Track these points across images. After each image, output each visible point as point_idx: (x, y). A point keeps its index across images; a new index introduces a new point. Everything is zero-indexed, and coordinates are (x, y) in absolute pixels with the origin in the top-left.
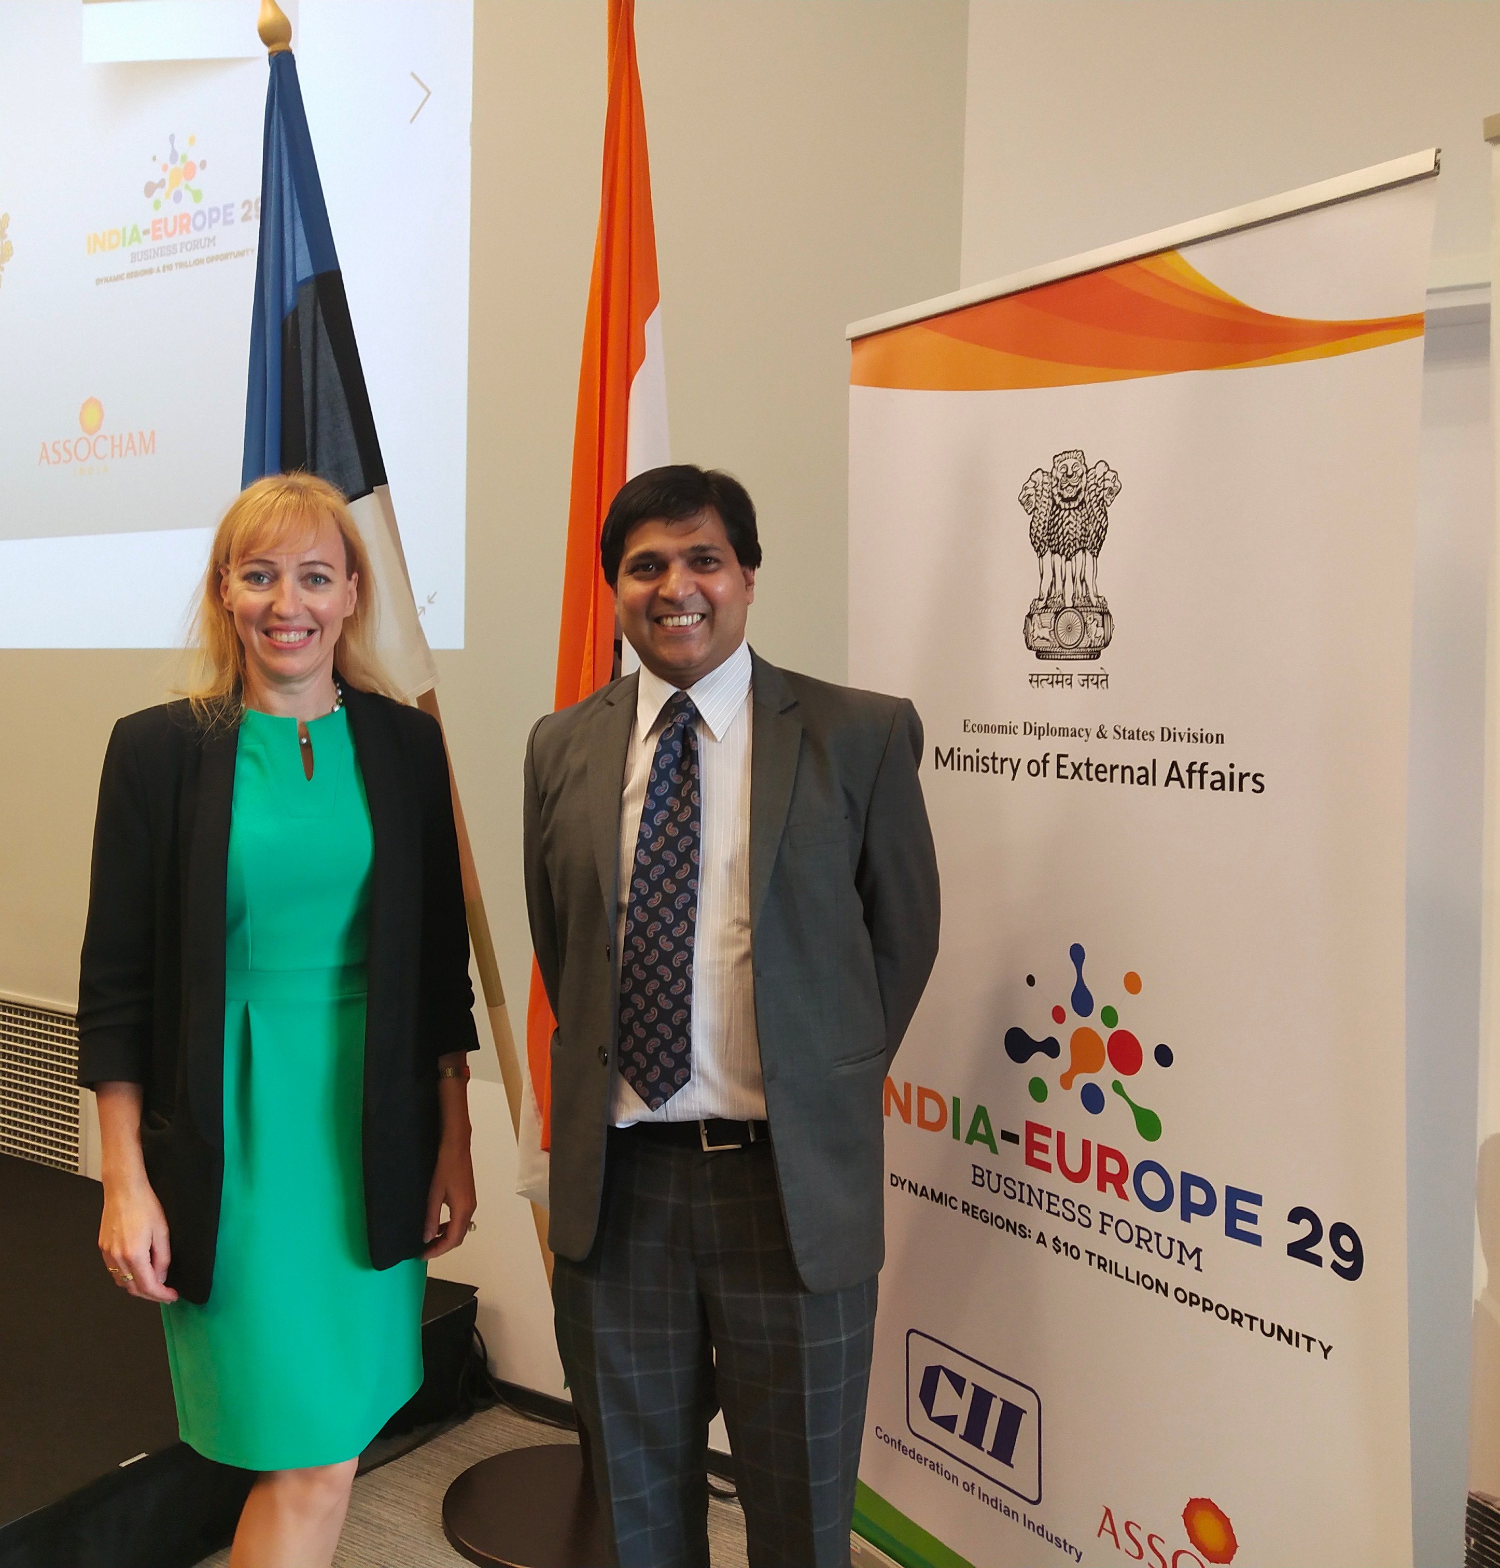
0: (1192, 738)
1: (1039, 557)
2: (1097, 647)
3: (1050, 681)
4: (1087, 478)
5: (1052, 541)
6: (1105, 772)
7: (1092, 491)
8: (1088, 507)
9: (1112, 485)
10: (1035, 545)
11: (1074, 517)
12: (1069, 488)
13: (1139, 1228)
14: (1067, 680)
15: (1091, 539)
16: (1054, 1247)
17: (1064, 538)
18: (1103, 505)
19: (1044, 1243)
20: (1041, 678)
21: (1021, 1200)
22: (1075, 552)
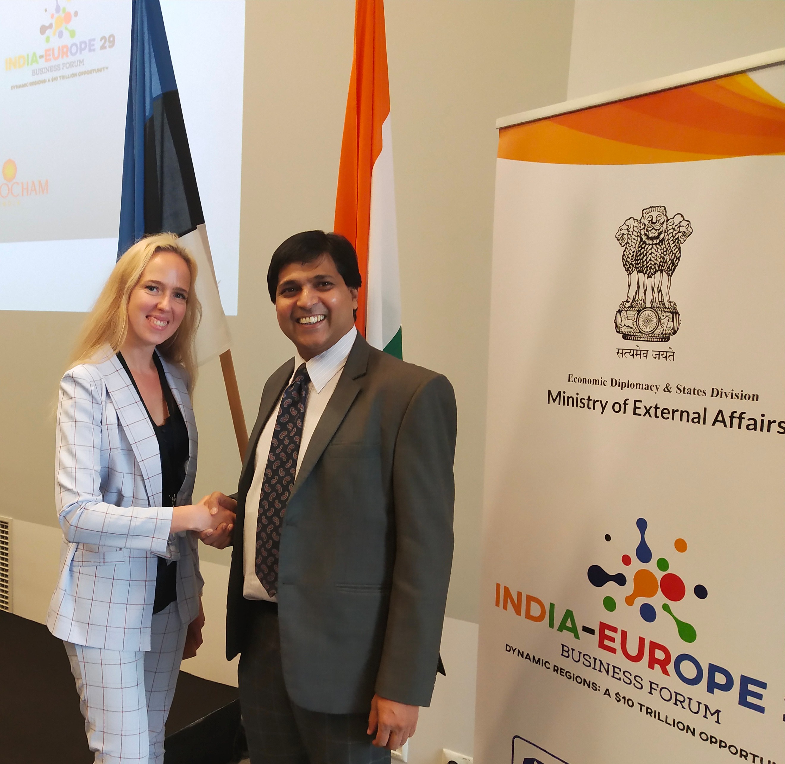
0: (734, 396)
1: (628, 275)
2: (667, 334)
3: (632, 353)
4: (667, 224)
5: (638, 264)
6: (669, 413)
7: (670, 233)
8: (666, 243)
9: (685, 230)
10: (626, 266)
11: (655, 250)
12: (654, 230)
13: (677, 694)
14: (644, 354)
15: (667, 265)
16: (616, 699)
17: (647, 263)
18: (678, 243)
19: (609, 695)
20: (625, 351)
21: (594, 668)
22: (655, 273)
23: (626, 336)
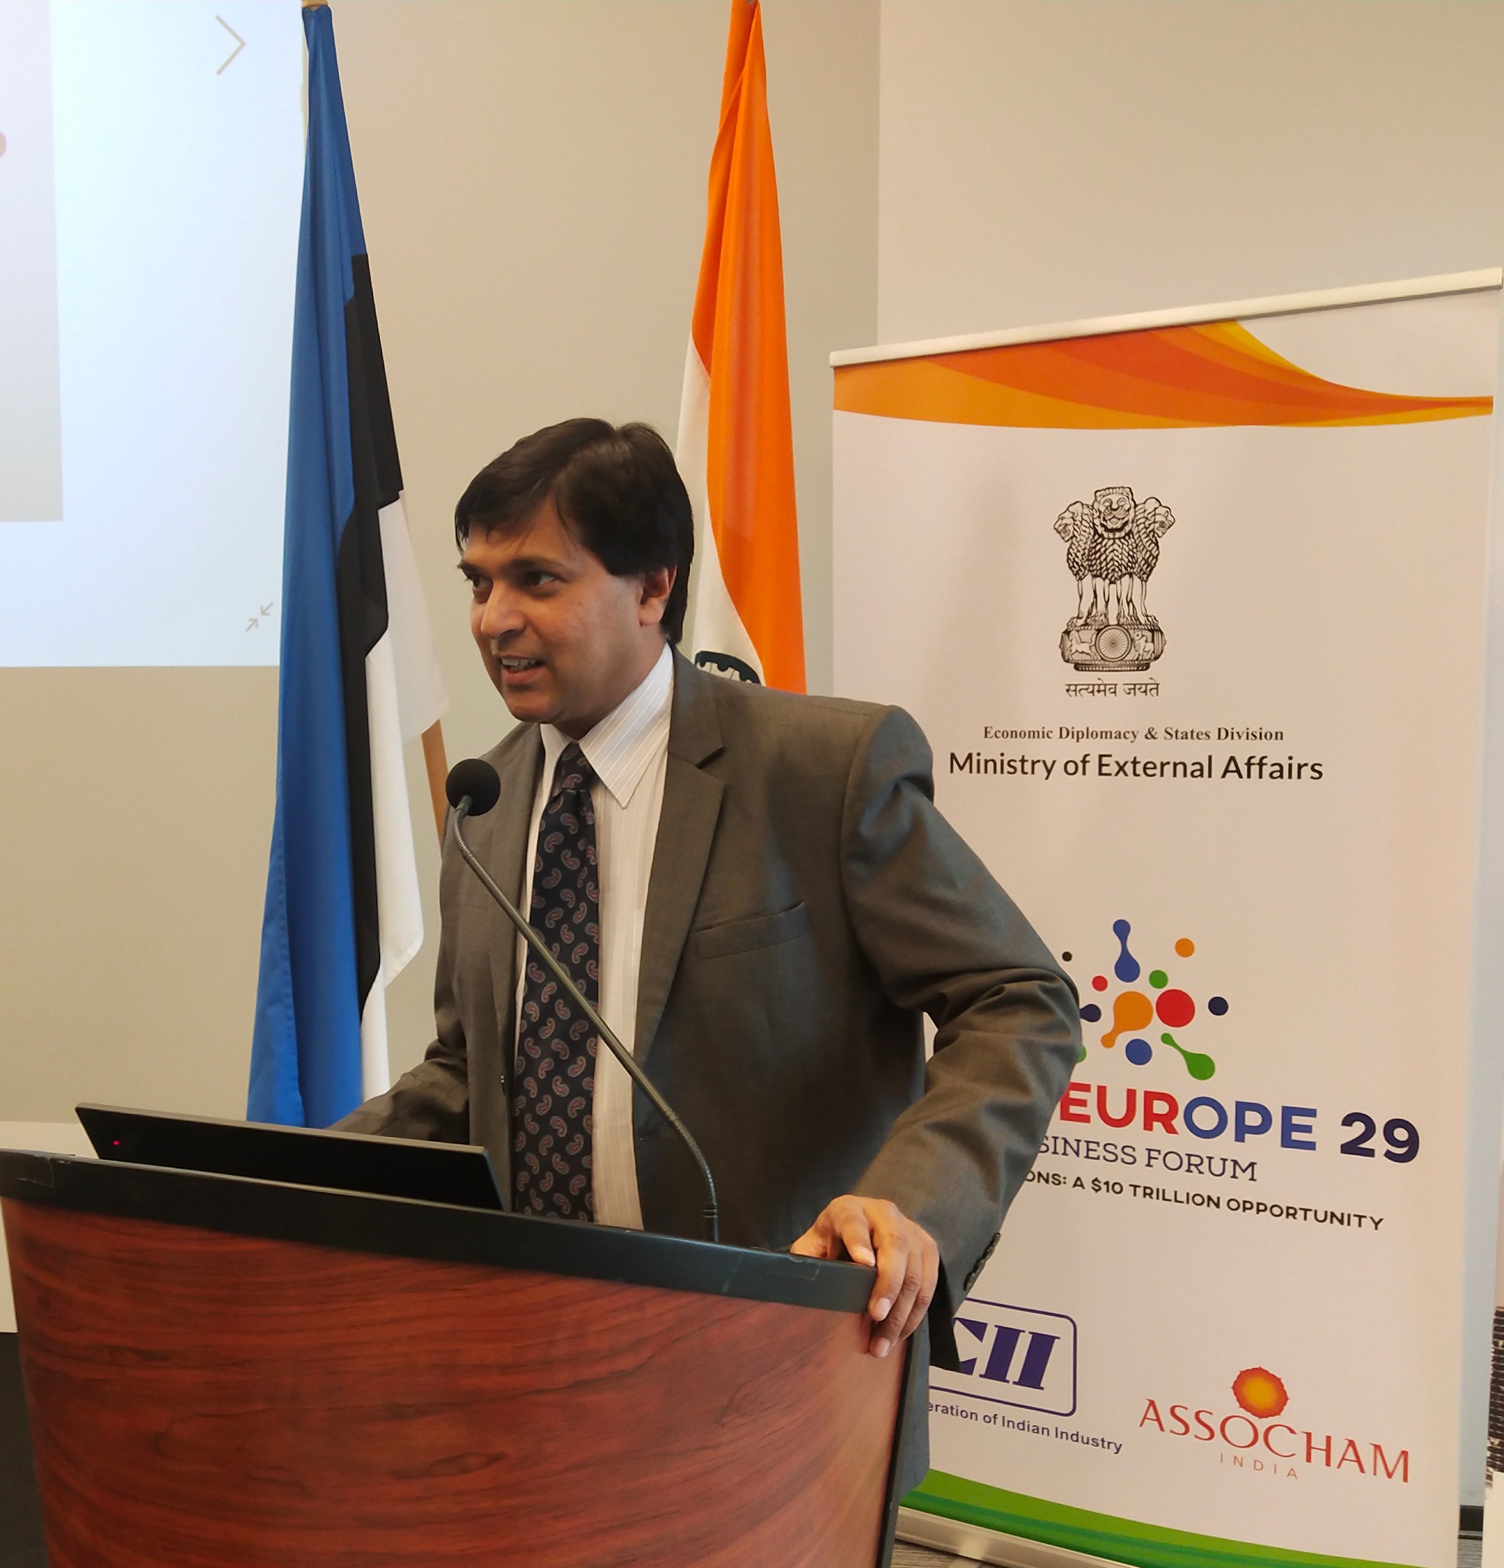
0: (1250, 736)
1: (1078, 581)
2: (1146, 660)
3: (1091, 689)
4: (1135, 512)
5: (1093, 566)
6: (1155, 768)
7: (1140, 524)
8: (1136, 537)
9: (1164, 519)
10: (1073, 569)
11: (1119, 546)
12: (1114, 520)
13: (1189, 1156)
14: (1110, 689)
15: (1140, 565)
16: (1093, 1188)
17: (1107, 564)
19: (1082, 1185)
20: (1079, 688)
21: (1055, 1152)
22: (1121, 577)
23: (1077, 667)
